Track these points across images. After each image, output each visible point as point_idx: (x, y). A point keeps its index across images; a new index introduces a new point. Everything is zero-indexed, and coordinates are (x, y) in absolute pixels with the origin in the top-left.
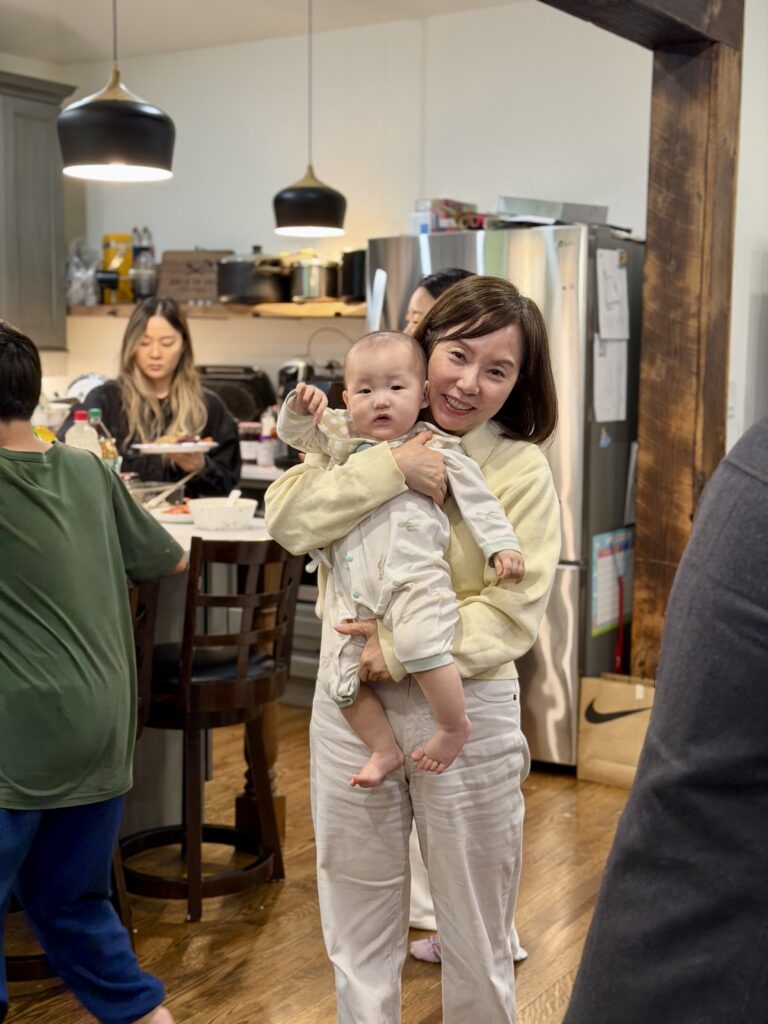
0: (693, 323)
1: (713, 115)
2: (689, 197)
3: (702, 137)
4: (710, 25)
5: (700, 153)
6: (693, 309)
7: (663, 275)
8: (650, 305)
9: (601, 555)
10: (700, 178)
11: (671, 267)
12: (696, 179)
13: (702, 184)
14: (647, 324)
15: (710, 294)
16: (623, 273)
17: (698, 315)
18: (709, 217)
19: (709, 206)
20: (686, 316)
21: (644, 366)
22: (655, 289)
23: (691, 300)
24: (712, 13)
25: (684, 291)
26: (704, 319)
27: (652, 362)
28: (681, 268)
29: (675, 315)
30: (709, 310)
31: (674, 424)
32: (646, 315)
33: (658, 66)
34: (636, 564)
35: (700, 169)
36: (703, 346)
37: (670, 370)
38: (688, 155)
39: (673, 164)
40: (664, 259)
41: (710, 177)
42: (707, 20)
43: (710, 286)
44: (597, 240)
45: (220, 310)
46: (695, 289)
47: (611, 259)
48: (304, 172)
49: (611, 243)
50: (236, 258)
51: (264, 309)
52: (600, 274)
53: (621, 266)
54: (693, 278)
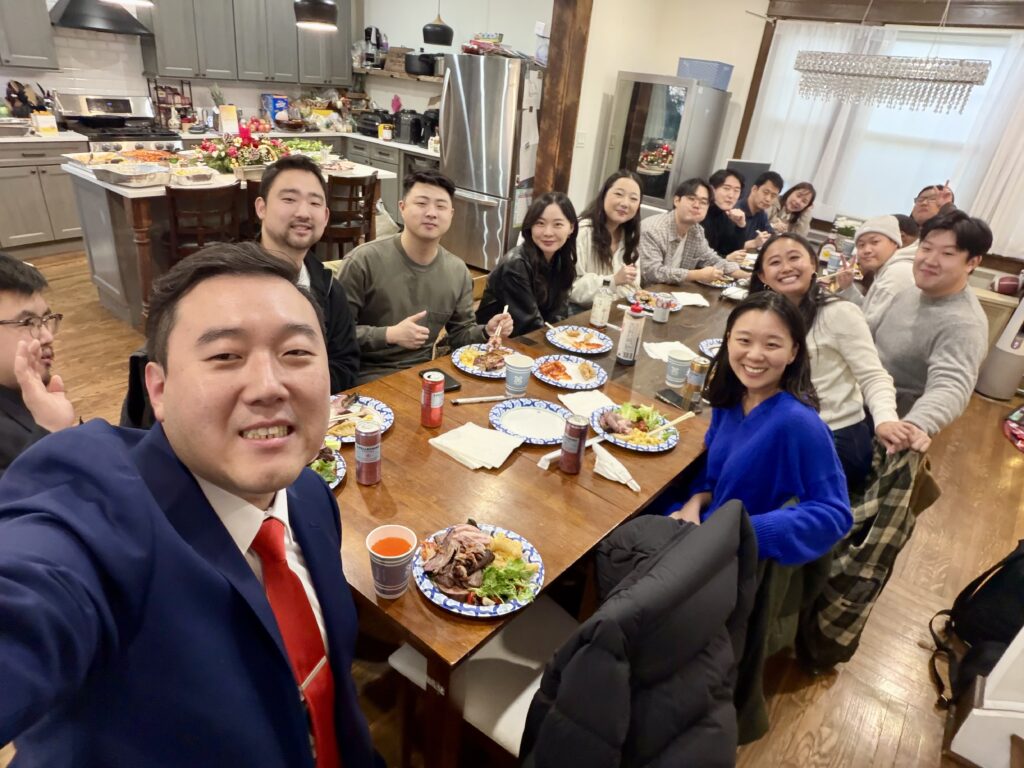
0: (559, 107)
1: (574, 16)
2: (563, 51)
3: (570, 25)
5: (568, 34)
6: (560, 100)
7: (551, 84)
8: (546, 97)
9: (520, 197)
10: (567, 43)
11: (554, 82)
13: (568, 45)
14: (544, 104)
15: (567, 95)
16: (540, 81)
17: (562, 103)
18: (569, 61)
19: (570, 56)
20: (558, 103)
21: (542, 122)
22: (548, 89)
23: (560, 96)
25: (558, 93)
26: (564, 105)
27: (544, 122)
28: (558, 82)
29: (554, 102)
30: (567, 101)
31: (550, 148)
32: (544, 100)
35: (568, 39)
36: (562, 116)
37: (550, 126)
38: (564, 32)
39: (559, 35)
40: (552, 78)
41: (572, 43)
43: (567, 92)
44: (526, 65)
45: (406, 76)
46: (561, 92)
47: (533, 75)
48: (436, 17)
49: (535, 67)
50: (413, 53)
51: (422, 78)
52: (526, 81)
53: (539, 78)
54: (561, 88)
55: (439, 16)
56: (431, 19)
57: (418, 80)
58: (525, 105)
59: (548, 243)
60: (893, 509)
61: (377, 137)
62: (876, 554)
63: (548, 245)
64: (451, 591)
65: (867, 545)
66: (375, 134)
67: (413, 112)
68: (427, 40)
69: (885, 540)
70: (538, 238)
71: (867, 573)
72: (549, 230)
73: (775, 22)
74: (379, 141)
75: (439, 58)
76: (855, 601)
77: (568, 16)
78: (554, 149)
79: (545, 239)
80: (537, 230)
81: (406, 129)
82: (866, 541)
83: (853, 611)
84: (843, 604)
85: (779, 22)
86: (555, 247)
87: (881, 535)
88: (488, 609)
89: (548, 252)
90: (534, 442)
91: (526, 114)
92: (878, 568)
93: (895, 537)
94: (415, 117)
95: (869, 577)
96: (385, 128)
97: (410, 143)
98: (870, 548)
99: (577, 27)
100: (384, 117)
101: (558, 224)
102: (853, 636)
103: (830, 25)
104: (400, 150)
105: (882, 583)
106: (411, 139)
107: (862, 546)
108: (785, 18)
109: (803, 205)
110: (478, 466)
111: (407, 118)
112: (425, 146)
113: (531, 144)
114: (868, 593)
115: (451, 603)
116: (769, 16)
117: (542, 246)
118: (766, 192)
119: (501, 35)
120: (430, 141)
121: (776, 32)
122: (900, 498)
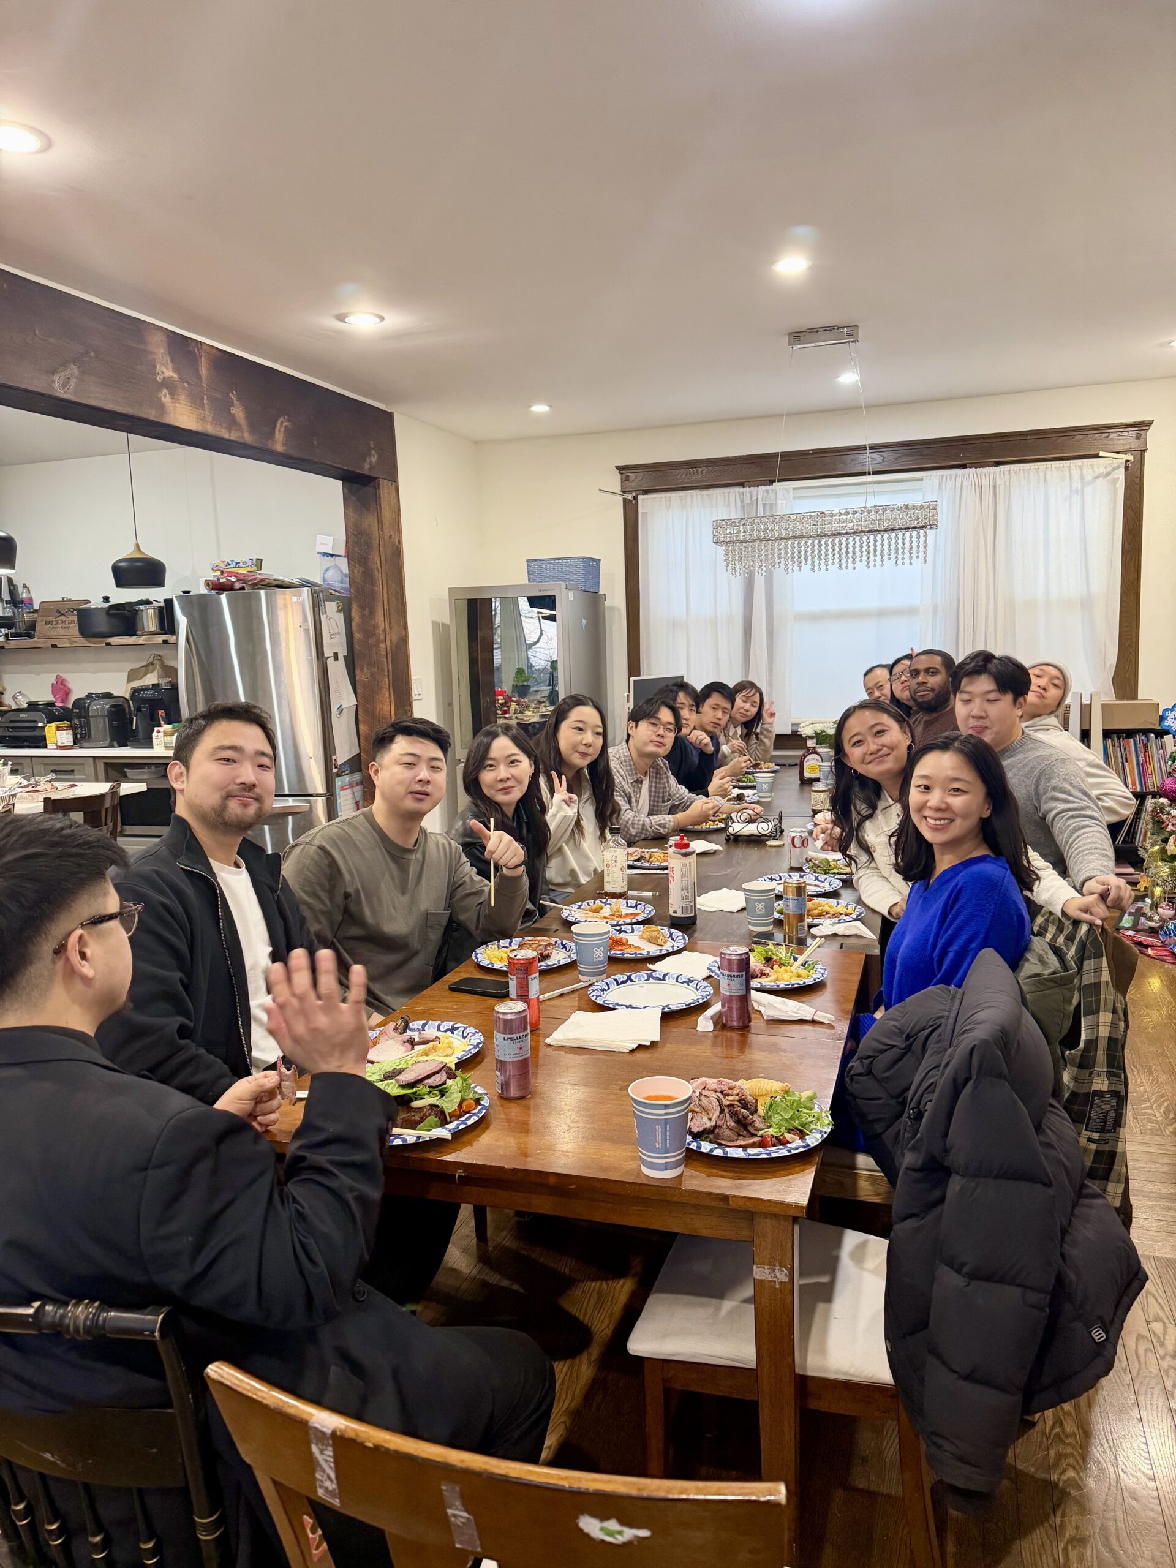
0: (383, 646)
1: (380, 521)
2: (372, 571)
3: (376, 535)
4: (370, 469)
5: (376, 545)
6: (382, 637)
7: (362, 616)
8: (357, 636)
9: (342, 789)
10: (377, 559)
11: (366, 613)
12: (375, 559)
13: (379, 562)
14: (356, 647)
15: (390, 628)
16: (342, 615)
17: (385, 641)
18: (385, 582)
19: (384, 575)
20: (378, 642)
21: (358, 672)
22: (358, 625)
23: (380, 631)
24: (371, 461)
25: (376, 627)
26: (388, 643)
27: (362, 670)
28: (372, 612)
29: (372, 641)
30: (392, 637)
31: (378, 706)
32: (355, 641)
33: (346, 491)
34: (364, 792)
35: (377, 554)
36: (390, 659)
37: (372, 675)
38: (369, 545)
39: (361, 550)
40: (362, 608)
41: (383, 558)
42: (367, 466)
43: (390, 623)
44: (319, 596)
45: (82, 641)
46: (382, 626)
47: (331, 607)
48: (132, 548)
49: (330, 598)
50: (92, 605)
51: (114, 640)
52: (323, 617)
53: (339, 611)
54: (380, 619)
55: (137, 545)
56: (125, 551)
57: (108, 644)
58: (328, 653)
59: (506, 791)
60: (1097, 985)
61: (45, 747)
62: (1101, 1054)
63: (507, 793)
64: (739, 1143)
65: (1088, 1042)
66: (41, 742)
67: (108, 695)
68: (120, 583)
69: (1104, 1031)
70: (491, 787)
71: (1101, 1084)
72: (503, 771)
73: (635, 498)
74: (51, 751)
75: (142, 607)
76: (1101, 1130)
77: (370, 522)
78: (386, 708)
79: (500, 786)
80: (487, 777)
81: (99, 726)
82: (1083, 1038)
83: (1107, 1148)
84: (1090, 1140)
85: (640, 497)
86: (517, 794)
87: (1097, 1025)
88: (796, 1145)
89: (508, 804)
90: (674, 1008)
91: (331, 662)
92: (1110, 1075)
93: (1114, 1026)
94: (112, 702)
95: (1105, 1088)
96: (58, 728)
97: (111, 746)
98: (1092, 1043)
99: (387, 537)
100: (51, 712)
101: (513, 762)
102: (1120, 1189)
103: (705, 492)
104: (95, 758)
105: (1123, 1093)
106: (112, 740)
107: (1082, 1045)
108: (645, 492)
109: (754, 710)
110: (635, 1046)
111: (99, 708)
112: (149, 745)
113: (344, 707)
114: (1112, 1116)
115: (753, 1152)
116: (624, 492)
117: (500, 798)
118: (715, 708)
119: (260, 561)
120: (154, 734)
121: (640, 510)
122: (1099, 970)
